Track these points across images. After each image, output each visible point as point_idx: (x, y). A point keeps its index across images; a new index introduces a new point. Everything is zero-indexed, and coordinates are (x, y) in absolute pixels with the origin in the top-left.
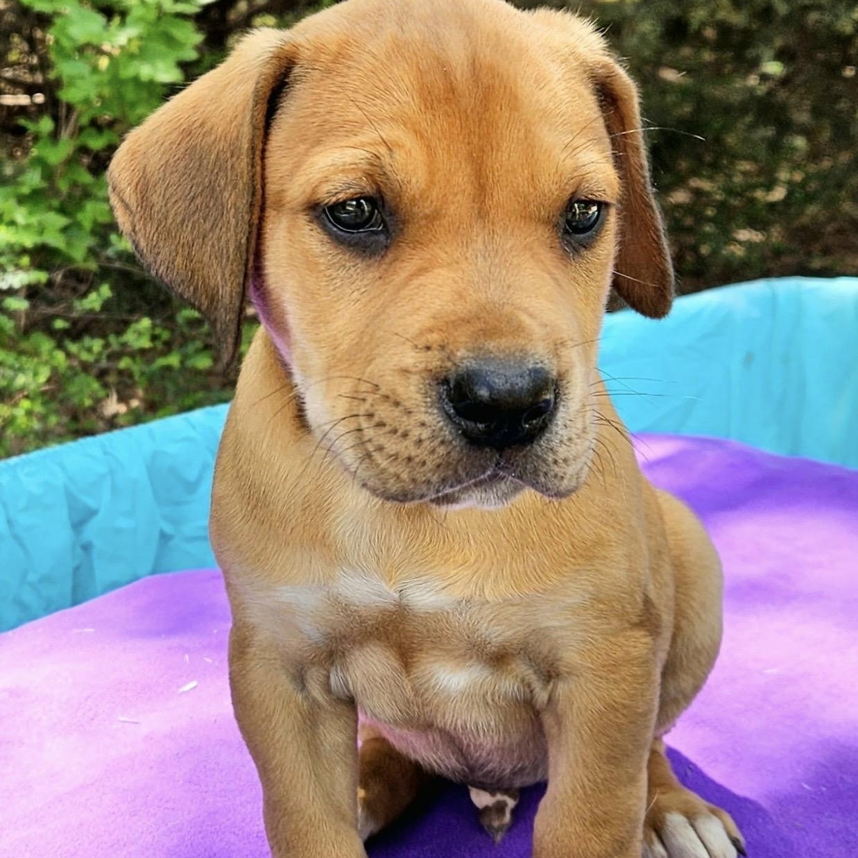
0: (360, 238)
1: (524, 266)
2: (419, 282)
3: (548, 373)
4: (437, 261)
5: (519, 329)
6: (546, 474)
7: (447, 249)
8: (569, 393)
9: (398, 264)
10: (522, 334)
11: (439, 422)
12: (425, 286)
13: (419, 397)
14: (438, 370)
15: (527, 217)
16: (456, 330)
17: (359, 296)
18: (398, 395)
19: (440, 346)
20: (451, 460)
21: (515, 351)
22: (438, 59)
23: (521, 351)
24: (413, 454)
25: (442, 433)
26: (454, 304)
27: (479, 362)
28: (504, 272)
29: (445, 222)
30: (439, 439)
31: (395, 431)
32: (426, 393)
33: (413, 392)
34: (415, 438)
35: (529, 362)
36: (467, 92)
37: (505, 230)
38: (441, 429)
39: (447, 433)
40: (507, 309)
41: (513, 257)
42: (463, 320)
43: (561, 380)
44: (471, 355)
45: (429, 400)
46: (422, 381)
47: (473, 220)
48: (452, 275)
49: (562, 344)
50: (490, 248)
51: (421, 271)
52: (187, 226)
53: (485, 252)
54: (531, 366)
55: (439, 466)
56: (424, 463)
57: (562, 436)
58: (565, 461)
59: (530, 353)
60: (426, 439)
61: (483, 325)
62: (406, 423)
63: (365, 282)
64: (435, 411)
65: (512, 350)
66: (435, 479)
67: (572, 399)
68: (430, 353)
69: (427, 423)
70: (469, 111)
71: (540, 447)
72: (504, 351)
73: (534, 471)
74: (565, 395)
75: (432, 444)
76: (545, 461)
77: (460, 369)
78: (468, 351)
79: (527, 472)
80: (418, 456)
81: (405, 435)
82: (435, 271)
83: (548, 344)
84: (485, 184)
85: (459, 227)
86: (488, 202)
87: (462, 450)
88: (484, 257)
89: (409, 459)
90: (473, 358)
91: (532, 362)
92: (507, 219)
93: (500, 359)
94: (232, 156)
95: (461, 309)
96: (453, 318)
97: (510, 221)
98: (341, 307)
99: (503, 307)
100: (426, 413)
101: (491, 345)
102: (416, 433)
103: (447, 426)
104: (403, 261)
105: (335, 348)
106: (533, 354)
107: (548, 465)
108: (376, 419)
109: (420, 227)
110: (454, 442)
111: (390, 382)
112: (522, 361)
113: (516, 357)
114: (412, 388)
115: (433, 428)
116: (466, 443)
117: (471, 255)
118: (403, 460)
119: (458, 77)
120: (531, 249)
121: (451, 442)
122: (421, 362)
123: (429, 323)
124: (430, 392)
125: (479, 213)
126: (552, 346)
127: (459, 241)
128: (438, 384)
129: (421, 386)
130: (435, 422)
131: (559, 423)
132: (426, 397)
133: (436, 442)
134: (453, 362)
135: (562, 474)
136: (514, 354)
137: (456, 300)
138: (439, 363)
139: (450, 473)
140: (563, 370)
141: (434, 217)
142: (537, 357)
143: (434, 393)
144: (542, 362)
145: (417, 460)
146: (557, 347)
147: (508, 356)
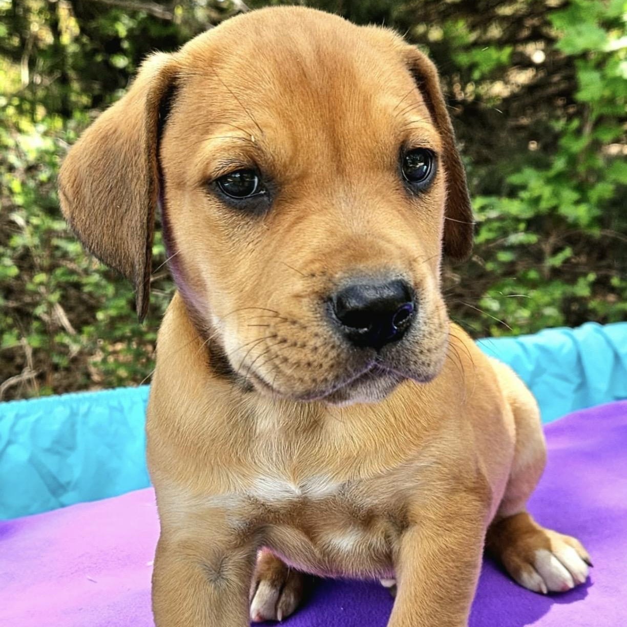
0: (248, 202)
1: (378, 206)
2: (299, 227)
3: (407, 283)
4: (311, 210)
5: (380, 252)
6: (415, 362)
7: (317, 200)
8: (425, 298)
9: (281, 217)
10: (383, 256)
11: (328, 331)
12: (304, 230)
13: (310, 314)
14: (323, 291)
15: (374, 167)
16: (332, 259)
17: (253, 248)
18: (294, 316)
19: (322, 272)
20: (341, 360)
21: (380, 268)
22: (290, 52)
23: (385, 267)
24: (311, 359)
25: (332, 340)
26: (327, 239)
27: (353, 279)
28: (363, 212)
29: (312, 180)
30: (331, 345)
31: (295, 344)
32: (316, 310)
33: (306, 311)
34: (311, 348)
35: (392, 275)
36: (316, 75)
37: (359, 180)
38: (331, 337)
39: (336, 339)
40: (369, 238)
41: (369, 199)
42: (337, 250)
43: (418, 288)
44: (346, 275)
45: (318, 315)
46: (311, 302)
47: (333, 176)
48: (323, 218)
49: (415, 260)
50: (350, 195)
51: (299, 219)
52: (109, 212)
53: (346, 199)
54: (394, 278)
55: (332, 366)
56: (321, 366)
57: (424, 331)
58: (429, 350)
59: (392, 268)
60: (320, 346)
61: (352, 252)
62: (303, 336)
63: (257, 235)
64: (325, 323)
65: (378, 267)
66: (330, 377)
67: (428, 302)
68: (314, 278)
69: (320, 334)
70: (319, 90)
71: (408, 341)
72: (371, 270)
73: (407, 362)
74: (422, 299)
75: (325, 350)
76: (413, 352)
77: (339, 287)
78: (344, 273)
79: (401, 363)
80: (315, 361)
81: (304, 346)
82: (310, 217)
83: (404, 261)
84: (338, 146)
85: (323, 182)
86: (344, 160)
87: (348, 351)
88: (347, 203)
89: (309, 364)
90: (348, 277)
91: (394, 275)
92: (360, 170)
93: (370, 276)
94: (135, 155)
95: (334, 243)
96: (328, 250)
97: (362, 172)
98: (242, 257)
99: (366, 238)
100: (318, 325)
101: (361, 266)
102: (312, 343)
103: (335, 333)
104: (284, 214)
105: (241, 291)
106: (394, 269)
107: (416, 355)
108: (279, 338)
109: (294, 186)
110: (342, 346)
111: (286, 307)
112: (386, 276)
113: (381, 274)
114: (305, 308)
115: (325, 336)
116: (352, 345)
117: (336, 202)
118: (304, 366)
119: (308, 65)
120: (381, 193)
121: (339, 346)
122: (309, 287)
123: (310, 257)
124: (318, 309)
125: (337, 169)
126: (407, 262)
127: (325, 192)
128: (325, 302)
129: (311, 306)
130: (325, 332)
131: (421, 321)
132: (316, 314)
133: (328, 348)
134: (333, 283)
135: (427, 362)
136: (379, 271)
137: (329, 237)
138: (322, 285)
139: (341, 370)
140: (418, 281)
141: (303, 177)
142: (397, 271)
143: (322, 310)
144: (401, 275)
145: (316, 364)
146: (411, 263)
147: (375, 272)
